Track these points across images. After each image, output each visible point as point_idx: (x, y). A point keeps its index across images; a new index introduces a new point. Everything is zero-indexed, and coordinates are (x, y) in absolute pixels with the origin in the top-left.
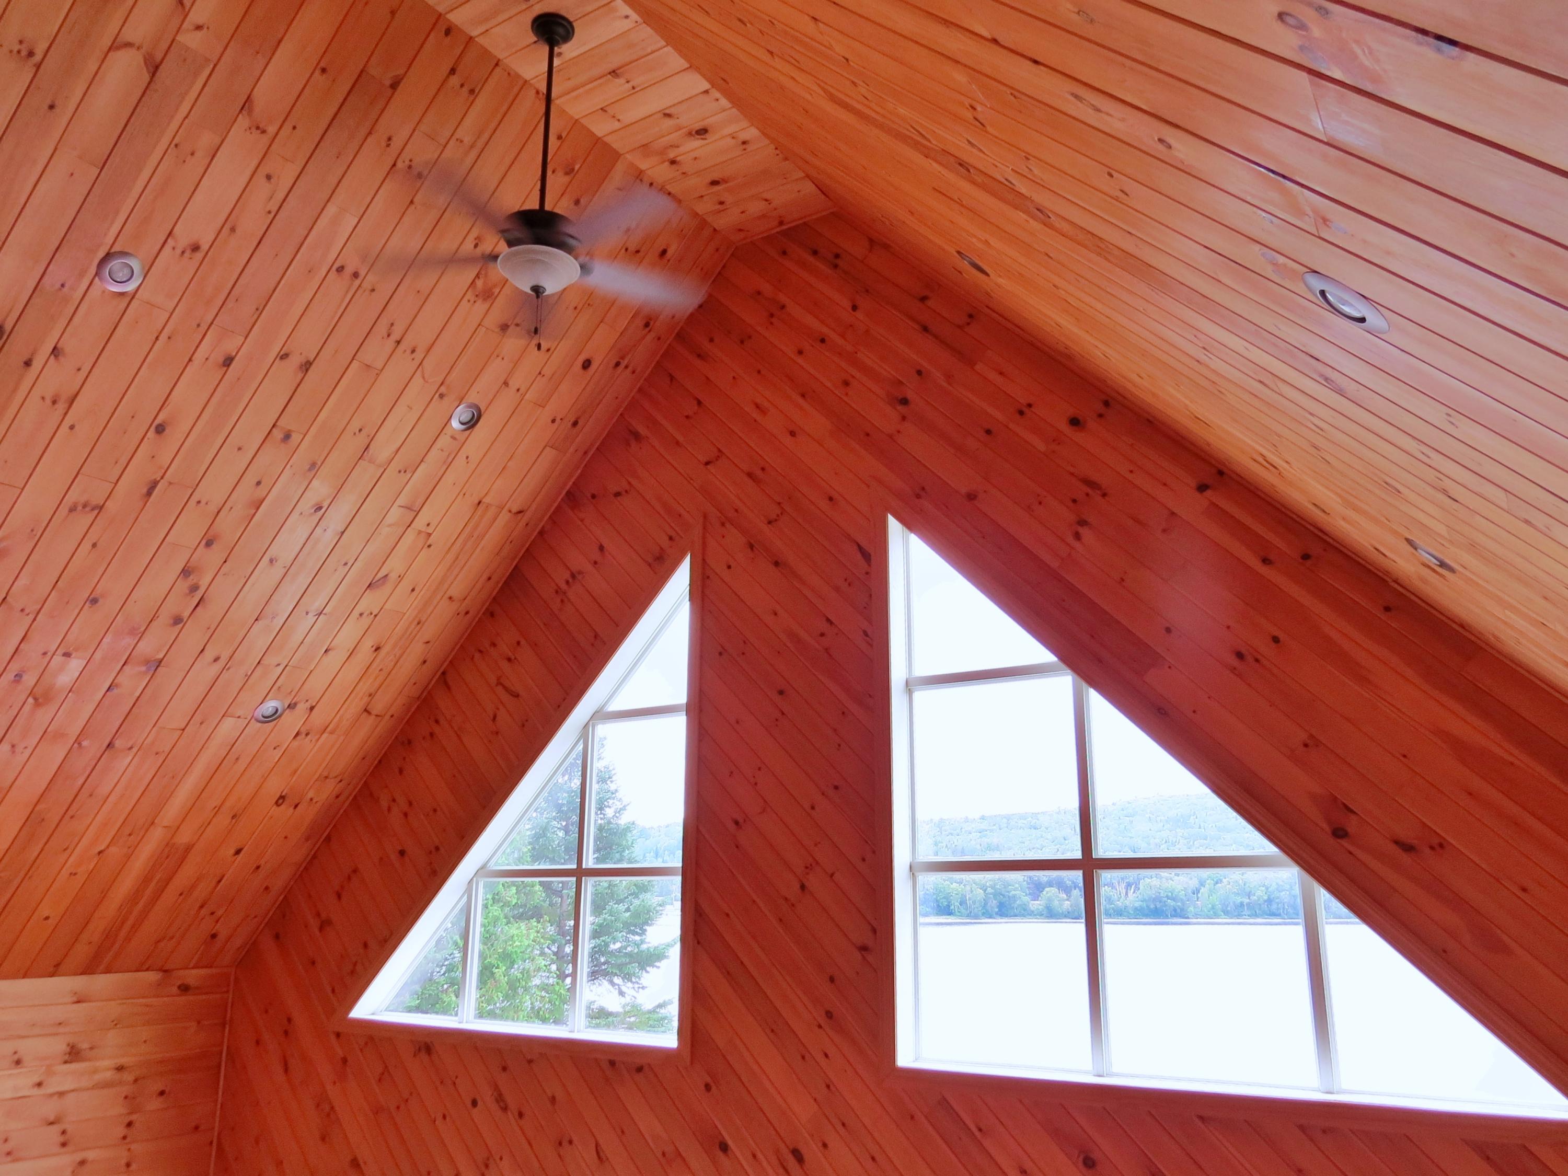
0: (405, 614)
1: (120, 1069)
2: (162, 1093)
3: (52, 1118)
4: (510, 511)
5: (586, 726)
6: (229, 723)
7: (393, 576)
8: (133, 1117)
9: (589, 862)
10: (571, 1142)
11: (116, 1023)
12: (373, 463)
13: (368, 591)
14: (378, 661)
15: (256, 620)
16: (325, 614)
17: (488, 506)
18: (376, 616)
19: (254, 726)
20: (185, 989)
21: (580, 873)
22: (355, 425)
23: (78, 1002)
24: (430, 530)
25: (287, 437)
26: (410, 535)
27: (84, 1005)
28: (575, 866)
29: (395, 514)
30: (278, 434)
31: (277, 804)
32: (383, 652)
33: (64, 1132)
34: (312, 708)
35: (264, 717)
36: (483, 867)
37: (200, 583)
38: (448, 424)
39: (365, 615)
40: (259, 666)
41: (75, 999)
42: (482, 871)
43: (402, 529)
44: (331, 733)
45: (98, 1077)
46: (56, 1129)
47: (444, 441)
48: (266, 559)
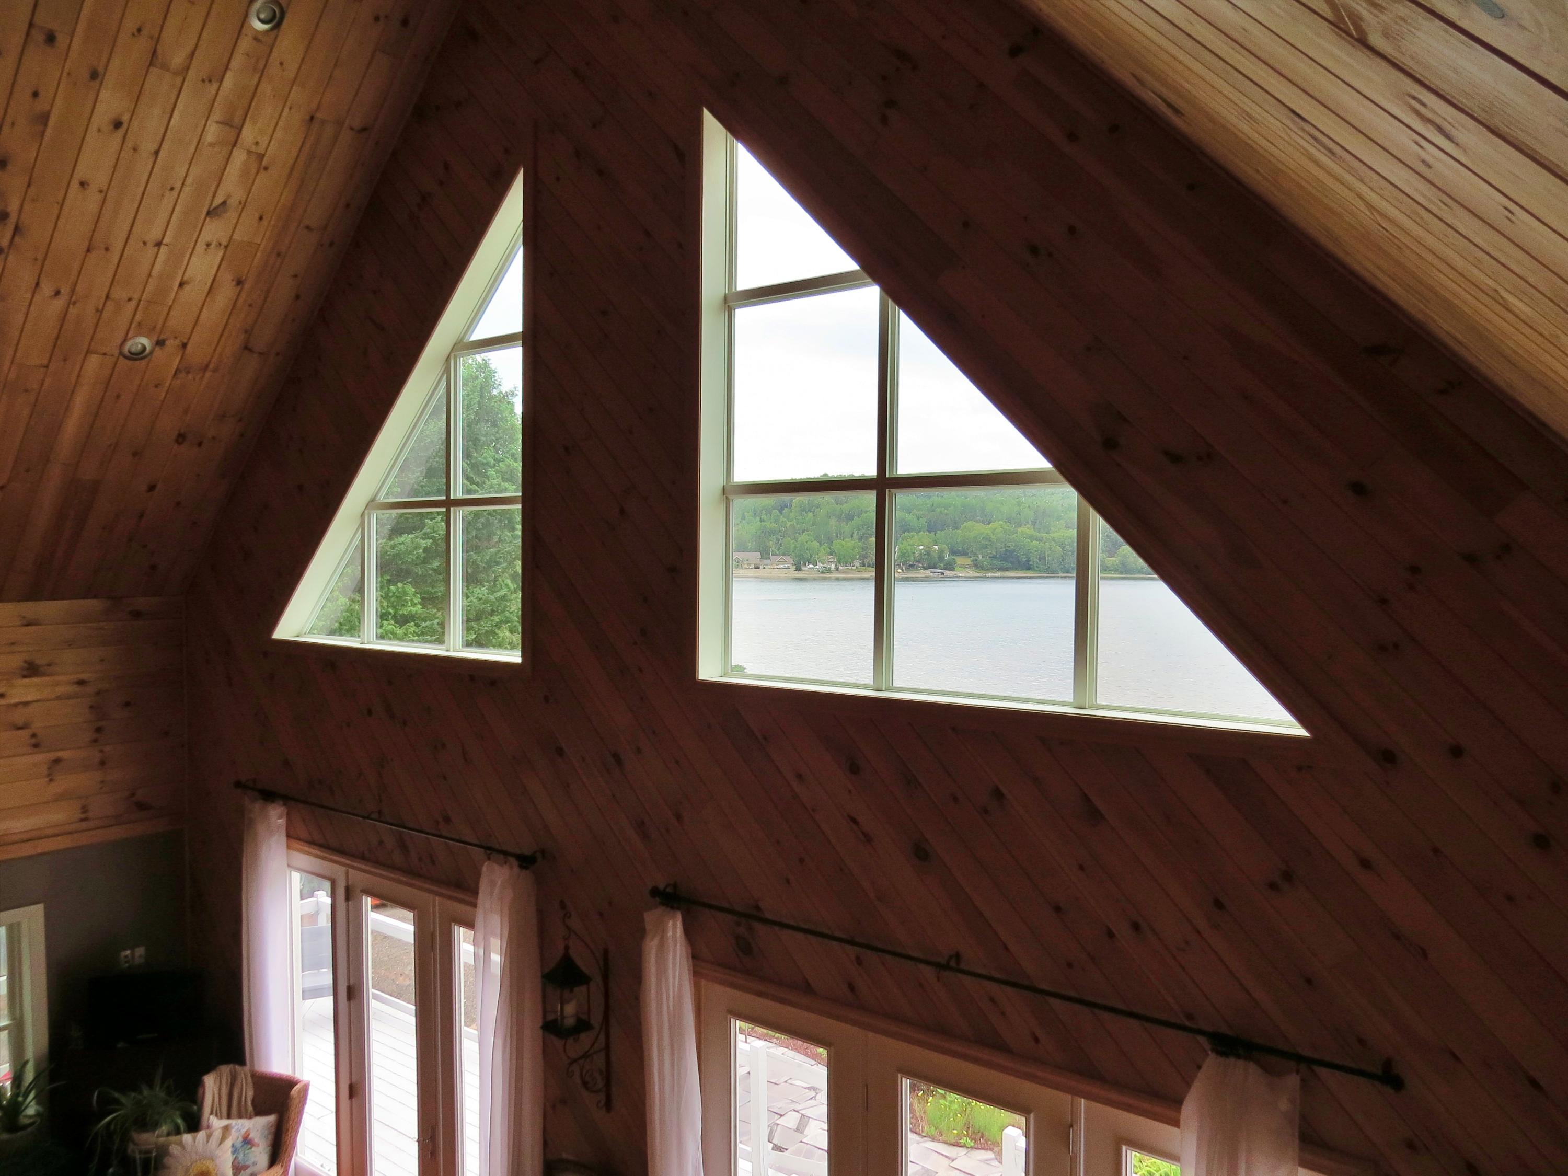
0: (259, 245)
1: (81, 683)
2: (128, 704)
3: (20, 723)
4: (352, 129)
5: (448, 359)
6: (94, 360)
7: (233, 202)
8: (103, 723)
9: (457, 493)
10: (444, 746)
11: (70, 644)
12: (168, 70)
13: (208, 219)
14: (243, 295)
15: (88, 251)
16: (166, 245)
17: (323, 122)
18: (226, 247)
19: (123, 362)
20: (137, 615)
21: (450, 503)
22: (130, 24)
23: (27, 625)
24: (261, 150)
25: (51, 39)
26: (239, 157)
27: (33, 628)
28: (444, 498)
29: (213, 132)
30: (38, 37)
31: (177, 441)
32: (247, 286)
33: (34, 736)
34: (184, 346)
35: (130, 353)
36: (373, 500)
37: (9, 209)
38: (246, 24)
39: (213, 246)
40: (109, 303)
41: (25, 622)
42: (372, 504)
43: (225, 151)
44: (215, 370)
45: (60, 690)
46: (25, 734)
47: (245, 44)
48: (75, 185)
